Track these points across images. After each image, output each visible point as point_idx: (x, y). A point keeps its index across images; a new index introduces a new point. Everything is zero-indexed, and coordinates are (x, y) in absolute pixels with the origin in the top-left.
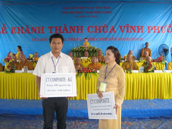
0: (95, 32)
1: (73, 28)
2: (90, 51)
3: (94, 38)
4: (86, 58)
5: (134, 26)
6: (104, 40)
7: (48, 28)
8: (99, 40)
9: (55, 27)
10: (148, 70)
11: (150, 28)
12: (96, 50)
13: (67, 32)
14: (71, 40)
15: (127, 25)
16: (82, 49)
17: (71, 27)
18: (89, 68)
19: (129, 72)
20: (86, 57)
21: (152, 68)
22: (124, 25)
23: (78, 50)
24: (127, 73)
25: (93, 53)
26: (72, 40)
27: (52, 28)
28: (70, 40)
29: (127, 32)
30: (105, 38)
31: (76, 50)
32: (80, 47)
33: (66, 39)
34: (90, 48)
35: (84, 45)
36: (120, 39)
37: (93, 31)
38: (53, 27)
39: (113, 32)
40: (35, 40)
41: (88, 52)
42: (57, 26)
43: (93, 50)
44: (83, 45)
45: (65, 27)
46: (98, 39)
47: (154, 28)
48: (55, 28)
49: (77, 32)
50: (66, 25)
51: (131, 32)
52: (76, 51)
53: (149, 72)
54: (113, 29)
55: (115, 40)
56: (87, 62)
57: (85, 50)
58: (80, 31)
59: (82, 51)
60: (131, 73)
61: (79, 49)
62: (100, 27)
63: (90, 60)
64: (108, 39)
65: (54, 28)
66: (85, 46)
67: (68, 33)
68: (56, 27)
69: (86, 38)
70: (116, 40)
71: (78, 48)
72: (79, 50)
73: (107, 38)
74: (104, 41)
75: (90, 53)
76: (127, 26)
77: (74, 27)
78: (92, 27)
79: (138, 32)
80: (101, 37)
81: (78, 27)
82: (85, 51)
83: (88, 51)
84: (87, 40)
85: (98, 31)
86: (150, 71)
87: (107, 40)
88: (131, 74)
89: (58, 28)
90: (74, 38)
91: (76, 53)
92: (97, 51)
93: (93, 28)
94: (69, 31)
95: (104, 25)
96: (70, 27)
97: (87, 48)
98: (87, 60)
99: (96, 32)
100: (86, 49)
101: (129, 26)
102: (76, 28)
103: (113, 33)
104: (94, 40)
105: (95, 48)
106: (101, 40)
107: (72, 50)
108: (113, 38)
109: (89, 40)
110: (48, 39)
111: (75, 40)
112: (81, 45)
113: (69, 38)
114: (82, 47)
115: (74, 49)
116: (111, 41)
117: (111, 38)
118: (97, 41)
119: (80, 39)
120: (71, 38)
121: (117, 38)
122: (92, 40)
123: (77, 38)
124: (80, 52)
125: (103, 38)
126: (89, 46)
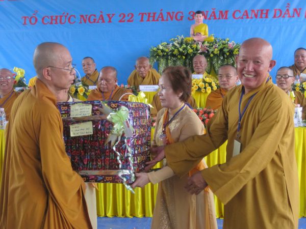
2: (212, 52)
3: (227, 12)
6: (259, 16)
8: (242, 18)
12: (231, 52)
14: (148, 20)
16: (184, 49)
20: (199, 73)
23: (173, 51)
26: (151, 19)
28: (145, 17)
30: (262, 11)
31: (167, 50)
32: (180, 40)
33: (132, 15)
34: (212, 44)
40: (33, 21)
43: (221, 50)
46: (237, 15)
52: (166, 56)
55: (296, 15)
56: (203, 90)
57: (197, 50)
59: (187, 55)
64: (271, 14)
66: (195, 38)
69: (199, 12)
70: (299, 15)
71: (173, 45)
72: (176, 52)
73: (267, 11)
74: (258, 19)
75: (212, 59)
82: (195, 54)
83: (207, 55)
87: (267, 17)
90: (158, 13)
91: (167, 59)
92: (235, 52)
97: (203, 43)
98: (201, 84)
100: (199, 47)
104: (226, 18)
105: (227, 43)
106: (250, 17)
107: (154, 51)
108: (288, 10)
109: (208, 17)
110: (74, 16)
111: (163, 20)
112: (182, 36)
113: (143, 11)
114: (184, 41)
115: (158, 49)
116: (281, 18)
117: (281, 11)
118: (235, 20)
119: (180, 15)
120: (149, 14)
121: (300, 9)
122: (219, 19)
123: (169, 13)
124: (180, 59)
125: (253, 11)
126: (207, 36)
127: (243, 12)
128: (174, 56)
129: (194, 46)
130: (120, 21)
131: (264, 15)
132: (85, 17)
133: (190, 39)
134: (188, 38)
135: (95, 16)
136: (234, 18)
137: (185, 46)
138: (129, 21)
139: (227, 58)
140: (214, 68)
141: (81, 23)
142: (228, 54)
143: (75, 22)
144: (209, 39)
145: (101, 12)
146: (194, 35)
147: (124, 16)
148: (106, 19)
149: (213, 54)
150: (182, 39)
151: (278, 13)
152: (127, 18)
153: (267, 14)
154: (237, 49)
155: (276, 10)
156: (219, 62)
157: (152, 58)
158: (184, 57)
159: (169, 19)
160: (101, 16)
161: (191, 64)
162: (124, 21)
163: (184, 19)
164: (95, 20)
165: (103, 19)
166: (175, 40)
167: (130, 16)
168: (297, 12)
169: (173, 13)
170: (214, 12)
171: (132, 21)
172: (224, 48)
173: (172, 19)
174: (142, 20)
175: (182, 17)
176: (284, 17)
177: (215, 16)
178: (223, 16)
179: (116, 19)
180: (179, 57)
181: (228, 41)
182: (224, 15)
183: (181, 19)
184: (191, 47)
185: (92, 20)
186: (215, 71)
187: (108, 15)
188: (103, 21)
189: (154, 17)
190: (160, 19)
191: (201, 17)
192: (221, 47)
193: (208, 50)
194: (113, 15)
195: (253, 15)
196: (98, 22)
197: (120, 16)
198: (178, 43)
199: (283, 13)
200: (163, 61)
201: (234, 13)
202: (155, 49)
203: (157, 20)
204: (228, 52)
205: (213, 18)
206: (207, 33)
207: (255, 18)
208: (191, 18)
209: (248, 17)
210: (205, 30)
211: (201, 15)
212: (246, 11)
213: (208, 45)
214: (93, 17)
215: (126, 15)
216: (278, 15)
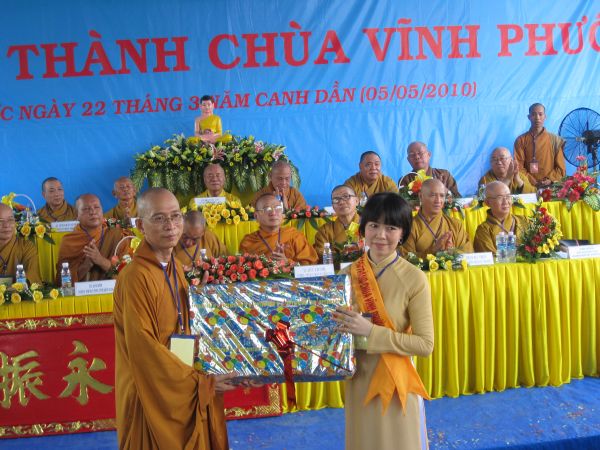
0: (246, 66)
1: (138, 47)
2: (232, 160)
3: (247, 96)
4: (222, 199)
5: (435, 28)
6: (295, 100)
7: (6, 51)
8: (270, 104)
9: (43, 46)
10: (539, 250)
11: (512, 34)
12: (260, 157)
13: (108, 70)
14: (129, 111)
15: (403, 21)
16: (188, 156)
17: (126, 45)
18: (254, 260)
19: (448, 264)
21: (555, 238)
22: (389, 25)
23: (171, 159)
24: (441, 268)
25: (248, 172)
26: (133, 109)
27: (30, 53)
28: (124, 107)
29: (401, 58)
30: (298, 93)
31: (163, 159)
32: (180, 143)
33: (103, 105)
34: (230, 146)
35: (196, 129)
36: (372, 92)
37: (238, 60)
38: (33, 48)
39: (336, 61)
41: (220, 170)
42: (52, 42)
43: (245, 156)
44: (193, 135)
45: (97, 47)
46: (263, 100)
47: (526, 32)
48: (42, 52)
49: (156, 70)
50: (99, 36)
51: (421, 56)
52: (161, 168)
53: (544, 255)
54: (337, 46)
55: (348, 98)
56: (228, 221)
57: (209, 157)
58: (171, 61)
59: (194, 165)
60: (458, 267)
61: (175, 153)
62: (270, 38)
63: (243, 211)
64: (312, 97)
65: (37, 53)
66: (204, 139)
67: (114, 72)
68: (49, 48)
69: (206, 98)
70: (352, 99)
71: (171, 150)
72: (176, 160)
73: (307, 93)
74: (294, 107)
75: (232, 170)
76: (402, 26)
77: (143, 42)
78: (234, 39)
79: (455, 54)
80: (278, 89)
81: (160, 43)
82: (206, 164)
83: (224, 165)
84: (212, 106)
85: (262, 57)
86: (547, 252)
87: (306, 102)
88: (460, 275)
89: (59, 52)
90: (143, 100)
91: (164, 173)
92: (267, 158)
93: (236, 44)
94: (117, 64)
95: (288, 29)
96: (118, 42)
97: (216, 144)
98: (225, 212)
99: (252, 63)
100: (212, 152)
101: (410, 29)
102: (151, 49)
103: (334, 67)
104: (246, 105)
105: (252, 144)
106: (281, 102)
107: (142, 160)
108: (336, 91)
109: (219, 104)
110: (11, 109)
111: (151, 110)
112: (183, 135)
113: (120, 99)
114: (187, 143)
115: (148, 157)
116: (326, 104)
117: (326, 93)
118: (259, 108)
119: (176, 102)
120: (129, 102)
121: (354, 89)
122: (236, 106)
123: (160, 100)
124: (183, 172)
125: (286, 93)
126: (221, 133)
127: (270, 96)
128: (174, 167)
129: (204, 150)
130: (84, 114)
131: (302, 100)
132: (28, 109)
133: (195, 139)
134: (192, 139)
135: (44, 107)
136: (258, 104)
137: (188, 151)
138: (98, 113)
139: (254, 167)
140: (236, 184)
141: (21, 118)
142: (255, 161)
143: (12, 117)
144: (224, 139)
145: (54, 101)
146: (201, 133)
147: (91, 107)
148: (62, 110)
149: (234, 162)
150: (183, 140)
151: (322, 95)
152: (94, 110)
153: (306, 97)
154: (268, 154)
155: (318, 91)
156: (243, 174)
157: (140, 172)
158: (190, 169)
159: (161, 108)
160: (55, 106)
161: (201, 179)
162: (90, 114)
163: (182, 107)
164: (44, 113)
165: (56, 111)
166: (171, 143)
167: (100, 105)
168: (349, 93)
169: (166, 99)
170: (227, 97)
171: (103, 113)
172: (249, 152)
173: (164, 108)
174: (118, 112)
175: (179, 106)
176: (330, 101)
177: (229, 102)
178: (241, 103)
179: (77, 111)
180: (182, 168)
181: (254, 141)
182: (243, 101)
183: (179, 108)
184: (199, 152)
185: (39, 114)
186: (238, 188)
187: (66, 105)
188: (58, 115)
189: (137, 106)
190: (147, 109)
191: (210, 105)
192: (244, 150)
193: (224, 157)
194: (73, 105)
195: (286, 99)
196: (49, 117)
197: (84, 106)
198: (178, 147)
199: (329, 95)
200: (157, 176)
201: (258, 96)
202: (143, 157)
203: (142, 111)
204: (255, 158)
205: (226, 105)
206: (221, 129)
207: (288, 104)
208: (194, 106)
209: (278, 103)
210: (217, 126)
211: (210, 102)
212: (275, 94)
213: (224, 148)
214: (40, 110)
215: (94, 105)
216: (322, 97)
